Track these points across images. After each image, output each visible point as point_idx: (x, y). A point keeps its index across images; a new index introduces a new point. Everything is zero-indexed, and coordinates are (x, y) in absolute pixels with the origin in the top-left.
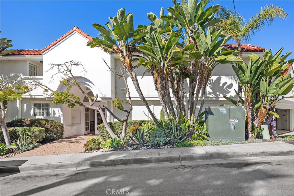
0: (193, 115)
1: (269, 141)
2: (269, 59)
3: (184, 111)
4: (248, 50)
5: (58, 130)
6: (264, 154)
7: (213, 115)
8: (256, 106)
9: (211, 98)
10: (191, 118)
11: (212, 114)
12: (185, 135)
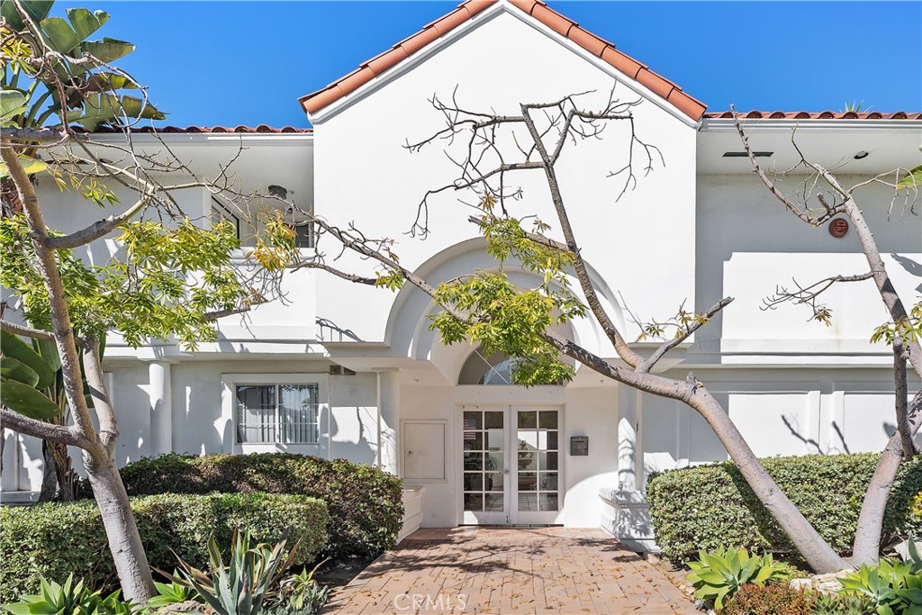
5: (381, 509)
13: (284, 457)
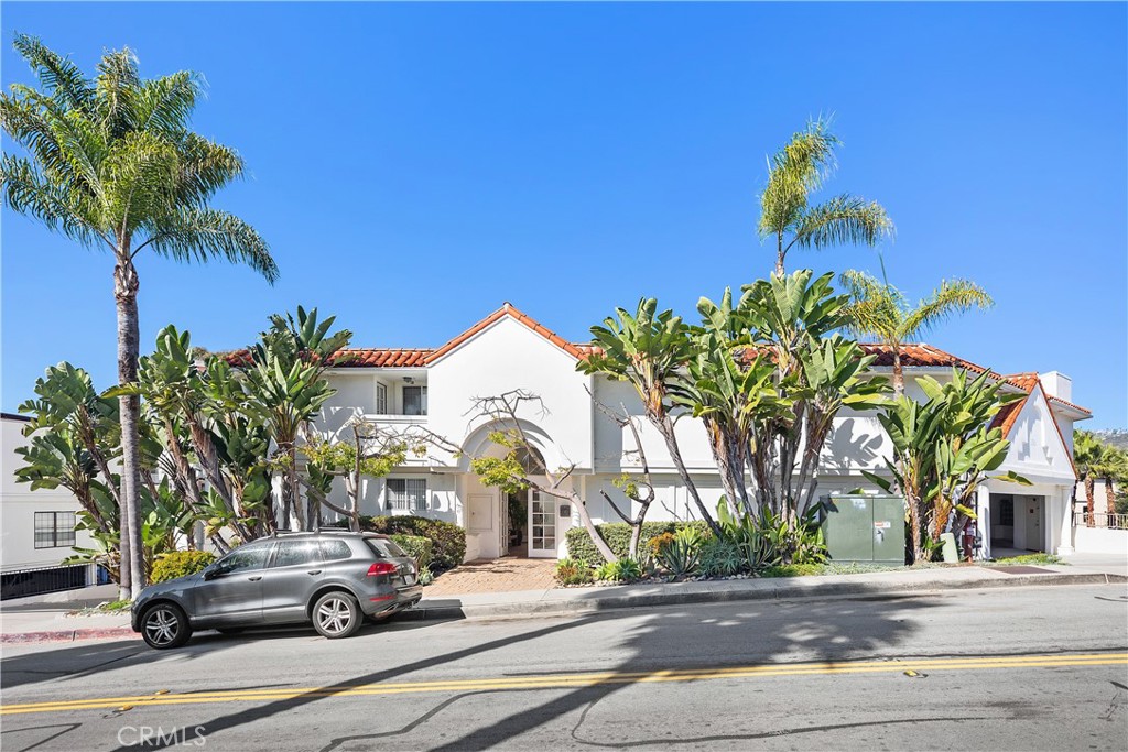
0: (793, 511)
1: (955, 566)
2: (953, 401)
3: (774, 503)
4: (919, 363)
5: (456, 544)
6: (935, 584)
7: (837, 511)
8: (931, 493)
9: (828, 469)
10: (788, 520)
11: (835, 509)
12: (779, 553)
13: (413, 518)
